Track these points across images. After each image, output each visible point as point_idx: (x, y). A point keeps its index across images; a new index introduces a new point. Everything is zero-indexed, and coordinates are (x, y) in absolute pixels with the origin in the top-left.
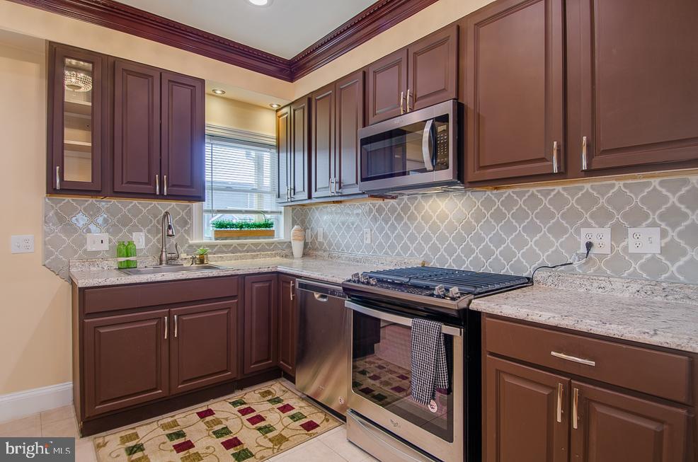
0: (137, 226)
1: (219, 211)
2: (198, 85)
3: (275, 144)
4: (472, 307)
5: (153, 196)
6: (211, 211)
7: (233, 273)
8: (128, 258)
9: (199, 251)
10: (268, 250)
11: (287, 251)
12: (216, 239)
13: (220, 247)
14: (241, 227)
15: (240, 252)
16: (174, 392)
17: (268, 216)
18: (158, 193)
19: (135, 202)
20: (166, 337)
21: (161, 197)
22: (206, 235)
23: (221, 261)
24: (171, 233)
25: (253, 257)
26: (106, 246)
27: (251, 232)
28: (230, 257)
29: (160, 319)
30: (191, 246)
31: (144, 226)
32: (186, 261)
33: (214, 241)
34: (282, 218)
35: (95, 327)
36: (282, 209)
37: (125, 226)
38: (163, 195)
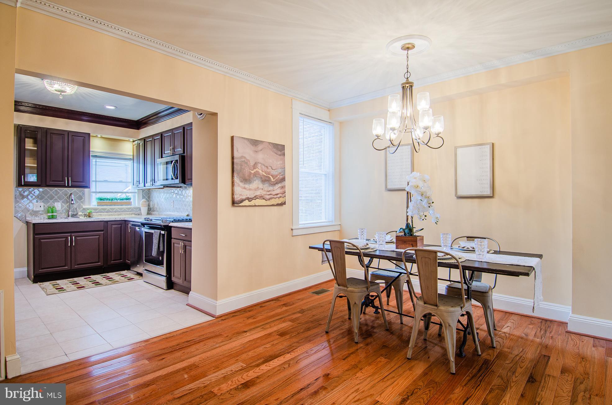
0: (57, 200)
1: (100, 192)
2: (87, 136)
3: (132, 158)
4: (169, 225)
5: (64, 187)
6: (96, 192)
7: (102, 220)
8: (52, 214)
9: (88, 211)
10: (127, 212)
11: (139, 212)
12: (98, 206)
13: (100, 210)
14: (112, 200)
15: (111, 212)
16: (73, 268)
17: (128, 194)
18: (66, 185)
19: (56, 189)
20: (69, 245)
21: (68, 186)
22: (93, 204)
23: (100, 216)
24: (73, 202)
25: (118, 215)
26: (42, 209)
27: (118, 202)
28: (105, 214)
29: (67, 238)
30: (84, 209)
31: (60, 199)
32: (82, 216)
33: (97, 207)
34: (137, 195)
35: (39, 239)
36: (137, 191)
37: (51, 199)
38: (69, 186)
